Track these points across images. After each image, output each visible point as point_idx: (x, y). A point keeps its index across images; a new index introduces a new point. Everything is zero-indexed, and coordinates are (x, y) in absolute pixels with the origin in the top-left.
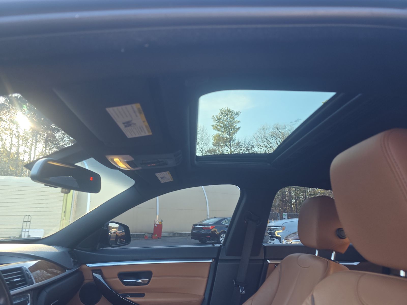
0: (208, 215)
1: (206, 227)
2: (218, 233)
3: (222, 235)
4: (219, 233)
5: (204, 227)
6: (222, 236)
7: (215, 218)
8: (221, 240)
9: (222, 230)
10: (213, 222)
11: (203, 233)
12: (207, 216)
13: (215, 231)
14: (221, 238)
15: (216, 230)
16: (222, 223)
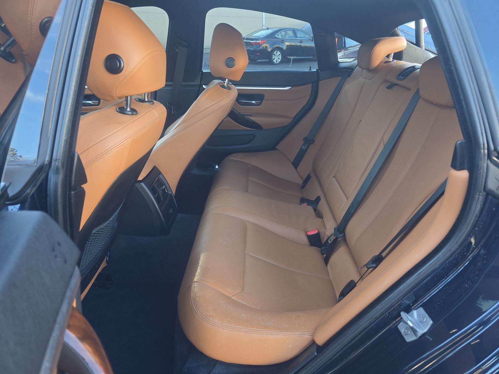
0: (264, 24)
1: (255, 41)
2: (269, 50)
3: (276, 52)
4: (271, 49)
5: (252, 41)
6: (274, 53)
7: (268, 29)
8: (273, 58)
9: (276, 46)
10: (265, 35)
11: (252, 49)
12: (263, 26)
13: (266, 47)
14: (273, 56)
15: (268, 45)
16: (276, 36)
